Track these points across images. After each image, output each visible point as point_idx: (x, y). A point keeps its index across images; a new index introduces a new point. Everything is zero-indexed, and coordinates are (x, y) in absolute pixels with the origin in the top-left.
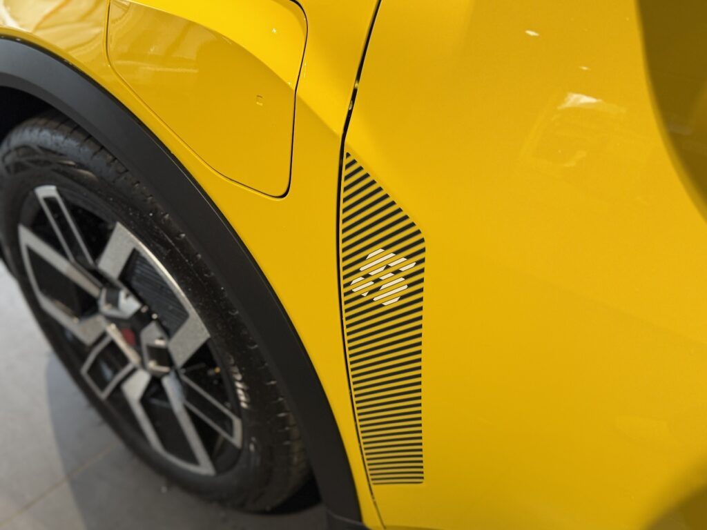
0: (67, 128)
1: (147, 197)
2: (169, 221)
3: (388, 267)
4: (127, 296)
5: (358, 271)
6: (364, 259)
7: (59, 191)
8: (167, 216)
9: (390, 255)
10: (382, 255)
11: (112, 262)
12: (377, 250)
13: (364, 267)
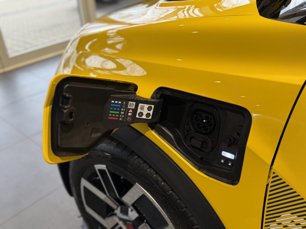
0: (115, 144)
1: (154, 175)
2: (164, 185)
3: (293, 221)
4: (132, 210)
5: (275, 221)
6: (279, 216)
7: (107, 167)
8: (163, 183)
9: (295, 216)
10: (291, 216)
11: (130, 198)
12: (288, 214)
13: (278, 220)
